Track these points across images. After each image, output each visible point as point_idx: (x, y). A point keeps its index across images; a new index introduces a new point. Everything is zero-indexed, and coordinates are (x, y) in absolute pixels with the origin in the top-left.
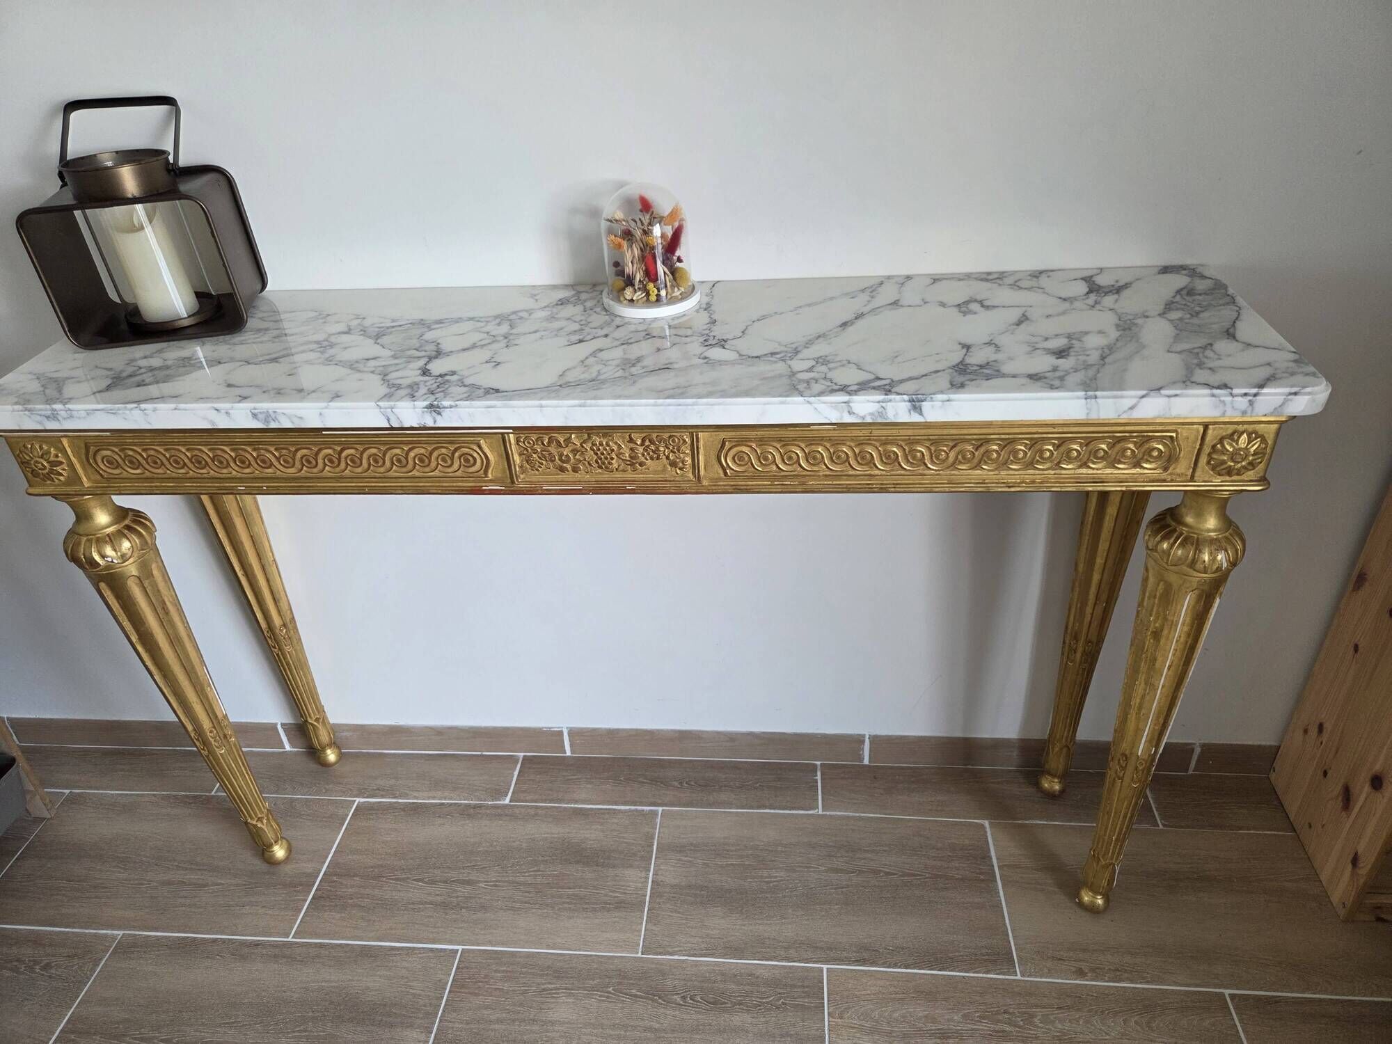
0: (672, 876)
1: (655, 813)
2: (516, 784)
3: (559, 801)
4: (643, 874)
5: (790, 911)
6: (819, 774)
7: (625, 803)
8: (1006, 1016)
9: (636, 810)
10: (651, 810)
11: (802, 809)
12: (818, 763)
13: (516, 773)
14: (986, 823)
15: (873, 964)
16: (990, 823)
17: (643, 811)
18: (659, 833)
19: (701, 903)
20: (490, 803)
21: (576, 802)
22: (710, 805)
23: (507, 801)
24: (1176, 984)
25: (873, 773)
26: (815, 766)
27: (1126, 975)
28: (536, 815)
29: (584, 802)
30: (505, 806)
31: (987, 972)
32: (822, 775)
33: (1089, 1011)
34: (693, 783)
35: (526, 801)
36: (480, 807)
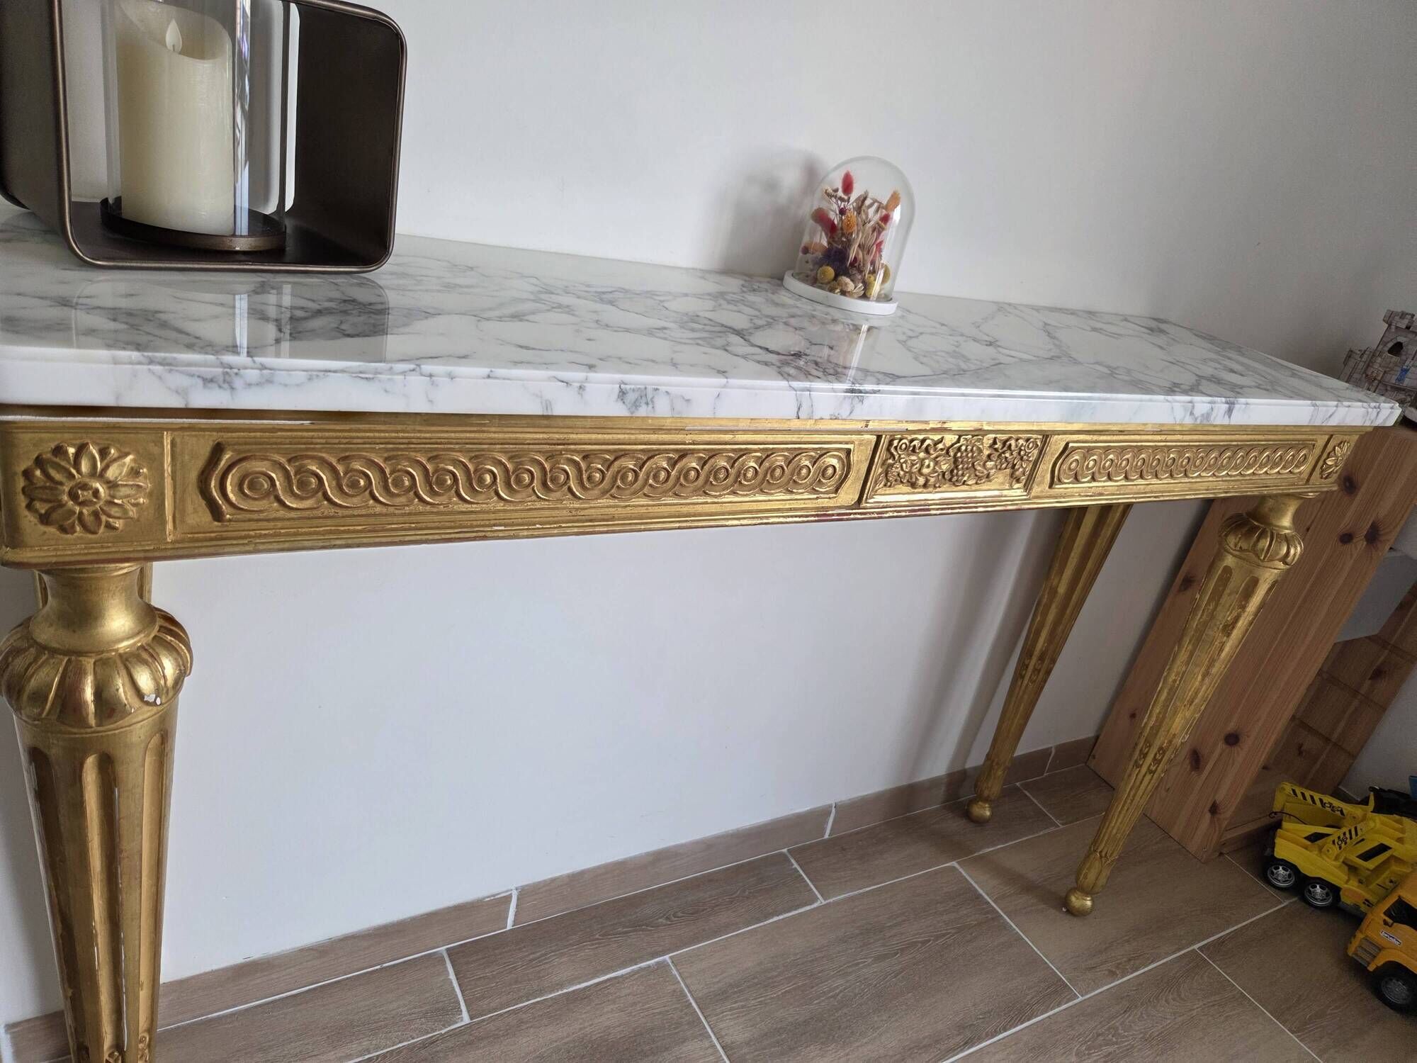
0: (738, 1032)
1: (662, 966)
2: (462, 992)
3: (541, 992)
4: (707, 1044)
5: (876, 1019)
6: (793, 861)
7: (623, 965)
8: (1101, 1038)
9: (641, 969)
10: (658, 963)
11: (806, 904)
12: (785, 850)
13: (452, 976)
14: (954, 864)
15: (980, 1040)
16: (958, 862)
17: (649, 967)
18: (687, 986)
19: (791, 1049)
20: (443, 1032)
21: (561, 986)
22: (716, 933)
23: (466, 1019)
24: (1168, 954)
25: (837, 845)
26: (782, 854)
27: (1138, 962)
28: (522, 1022)
29: (571, 982)
30: (468, 1026)
31: (1059, 1005)
32: (797, 862)
33: (1142, 1004)
34: (680, 914)
35: (495, 1010)
36: (433, 1042)
